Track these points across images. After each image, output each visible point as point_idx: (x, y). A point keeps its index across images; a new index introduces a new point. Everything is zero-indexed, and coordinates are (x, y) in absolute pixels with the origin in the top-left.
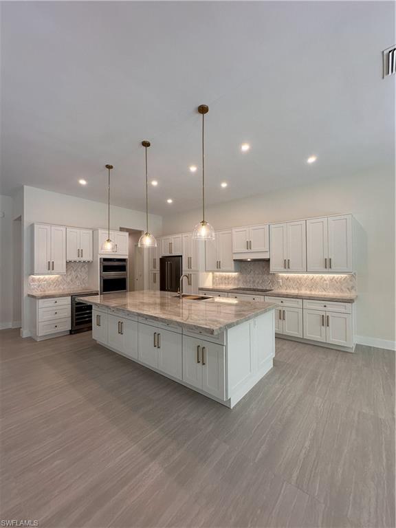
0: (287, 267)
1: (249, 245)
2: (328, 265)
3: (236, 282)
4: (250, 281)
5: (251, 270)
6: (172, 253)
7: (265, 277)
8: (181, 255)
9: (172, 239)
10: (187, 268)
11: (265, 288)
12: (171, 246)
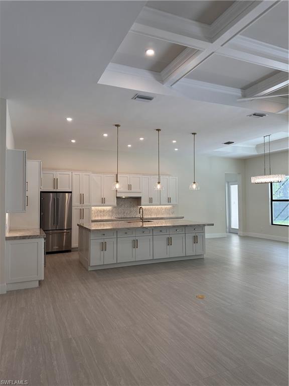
1: (130, 187)
3: (111, 214)
4: (121, 212)
5: (122, 204)
6: (57, 188)
7: (132, 209)
8: (71, 191)
9: (58, 175)
10: (78, 204)
11: (131, 216)
12: (55, 182)
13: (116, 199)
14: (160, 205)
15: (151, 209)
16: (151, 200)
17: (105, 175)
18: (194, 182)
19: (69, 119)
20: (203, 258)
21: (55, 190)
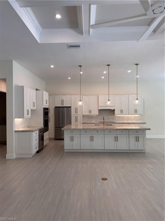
0: (122, 112)
2: (136, 111)
6: (63, 105)
7: (110, 117)
8: (70, 106)
9: (64, 98)
10: (75, 113)
11: (109, 121)
12: (62, 101)
13: (98, 110)
14: (129, 114)
15: (124, 117)
16: (122, 111)
17: (91, 96)
18: (137, 99)
19: (52, 66)
20: (144, 153)
21: (62, 106)
